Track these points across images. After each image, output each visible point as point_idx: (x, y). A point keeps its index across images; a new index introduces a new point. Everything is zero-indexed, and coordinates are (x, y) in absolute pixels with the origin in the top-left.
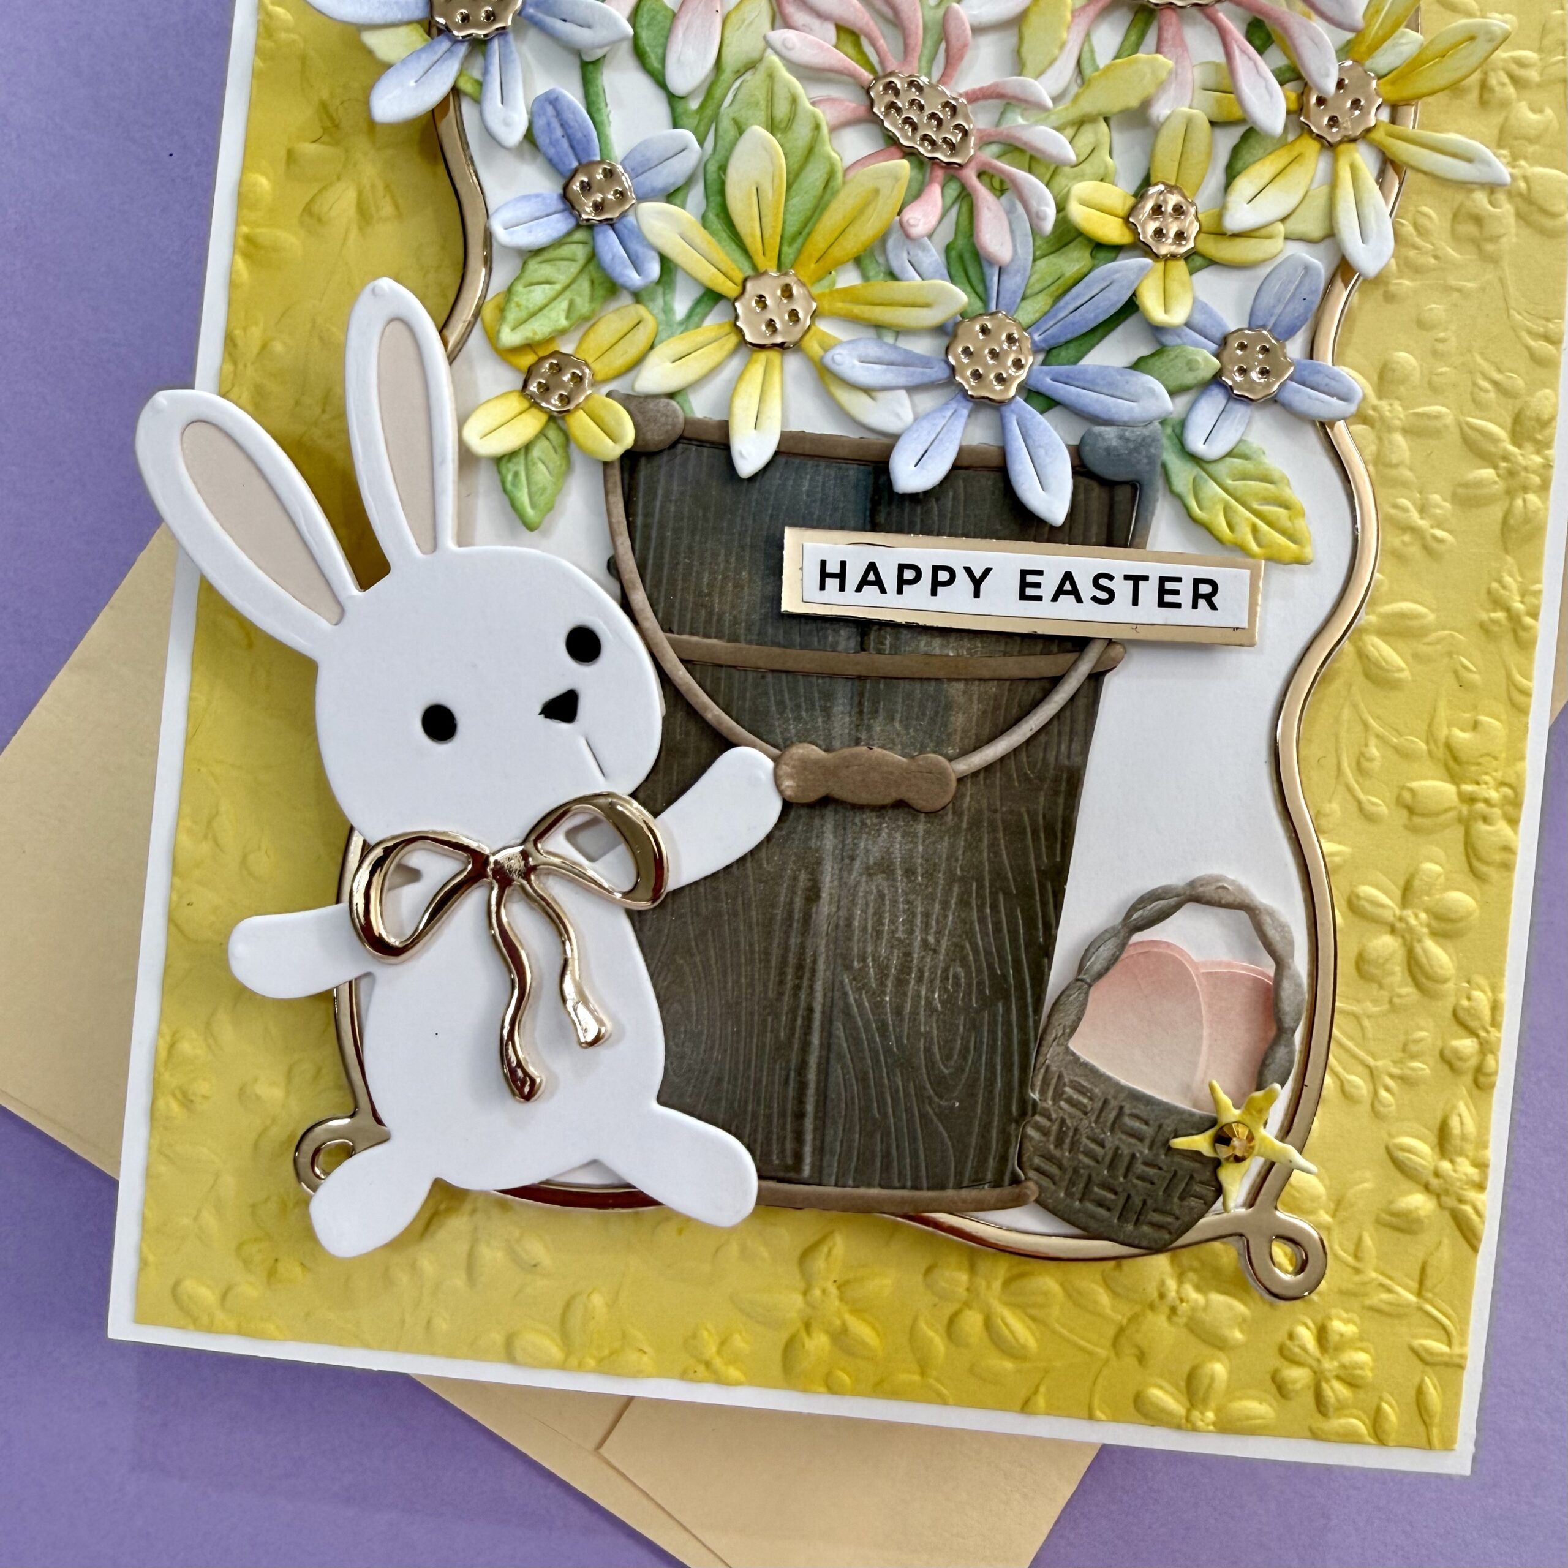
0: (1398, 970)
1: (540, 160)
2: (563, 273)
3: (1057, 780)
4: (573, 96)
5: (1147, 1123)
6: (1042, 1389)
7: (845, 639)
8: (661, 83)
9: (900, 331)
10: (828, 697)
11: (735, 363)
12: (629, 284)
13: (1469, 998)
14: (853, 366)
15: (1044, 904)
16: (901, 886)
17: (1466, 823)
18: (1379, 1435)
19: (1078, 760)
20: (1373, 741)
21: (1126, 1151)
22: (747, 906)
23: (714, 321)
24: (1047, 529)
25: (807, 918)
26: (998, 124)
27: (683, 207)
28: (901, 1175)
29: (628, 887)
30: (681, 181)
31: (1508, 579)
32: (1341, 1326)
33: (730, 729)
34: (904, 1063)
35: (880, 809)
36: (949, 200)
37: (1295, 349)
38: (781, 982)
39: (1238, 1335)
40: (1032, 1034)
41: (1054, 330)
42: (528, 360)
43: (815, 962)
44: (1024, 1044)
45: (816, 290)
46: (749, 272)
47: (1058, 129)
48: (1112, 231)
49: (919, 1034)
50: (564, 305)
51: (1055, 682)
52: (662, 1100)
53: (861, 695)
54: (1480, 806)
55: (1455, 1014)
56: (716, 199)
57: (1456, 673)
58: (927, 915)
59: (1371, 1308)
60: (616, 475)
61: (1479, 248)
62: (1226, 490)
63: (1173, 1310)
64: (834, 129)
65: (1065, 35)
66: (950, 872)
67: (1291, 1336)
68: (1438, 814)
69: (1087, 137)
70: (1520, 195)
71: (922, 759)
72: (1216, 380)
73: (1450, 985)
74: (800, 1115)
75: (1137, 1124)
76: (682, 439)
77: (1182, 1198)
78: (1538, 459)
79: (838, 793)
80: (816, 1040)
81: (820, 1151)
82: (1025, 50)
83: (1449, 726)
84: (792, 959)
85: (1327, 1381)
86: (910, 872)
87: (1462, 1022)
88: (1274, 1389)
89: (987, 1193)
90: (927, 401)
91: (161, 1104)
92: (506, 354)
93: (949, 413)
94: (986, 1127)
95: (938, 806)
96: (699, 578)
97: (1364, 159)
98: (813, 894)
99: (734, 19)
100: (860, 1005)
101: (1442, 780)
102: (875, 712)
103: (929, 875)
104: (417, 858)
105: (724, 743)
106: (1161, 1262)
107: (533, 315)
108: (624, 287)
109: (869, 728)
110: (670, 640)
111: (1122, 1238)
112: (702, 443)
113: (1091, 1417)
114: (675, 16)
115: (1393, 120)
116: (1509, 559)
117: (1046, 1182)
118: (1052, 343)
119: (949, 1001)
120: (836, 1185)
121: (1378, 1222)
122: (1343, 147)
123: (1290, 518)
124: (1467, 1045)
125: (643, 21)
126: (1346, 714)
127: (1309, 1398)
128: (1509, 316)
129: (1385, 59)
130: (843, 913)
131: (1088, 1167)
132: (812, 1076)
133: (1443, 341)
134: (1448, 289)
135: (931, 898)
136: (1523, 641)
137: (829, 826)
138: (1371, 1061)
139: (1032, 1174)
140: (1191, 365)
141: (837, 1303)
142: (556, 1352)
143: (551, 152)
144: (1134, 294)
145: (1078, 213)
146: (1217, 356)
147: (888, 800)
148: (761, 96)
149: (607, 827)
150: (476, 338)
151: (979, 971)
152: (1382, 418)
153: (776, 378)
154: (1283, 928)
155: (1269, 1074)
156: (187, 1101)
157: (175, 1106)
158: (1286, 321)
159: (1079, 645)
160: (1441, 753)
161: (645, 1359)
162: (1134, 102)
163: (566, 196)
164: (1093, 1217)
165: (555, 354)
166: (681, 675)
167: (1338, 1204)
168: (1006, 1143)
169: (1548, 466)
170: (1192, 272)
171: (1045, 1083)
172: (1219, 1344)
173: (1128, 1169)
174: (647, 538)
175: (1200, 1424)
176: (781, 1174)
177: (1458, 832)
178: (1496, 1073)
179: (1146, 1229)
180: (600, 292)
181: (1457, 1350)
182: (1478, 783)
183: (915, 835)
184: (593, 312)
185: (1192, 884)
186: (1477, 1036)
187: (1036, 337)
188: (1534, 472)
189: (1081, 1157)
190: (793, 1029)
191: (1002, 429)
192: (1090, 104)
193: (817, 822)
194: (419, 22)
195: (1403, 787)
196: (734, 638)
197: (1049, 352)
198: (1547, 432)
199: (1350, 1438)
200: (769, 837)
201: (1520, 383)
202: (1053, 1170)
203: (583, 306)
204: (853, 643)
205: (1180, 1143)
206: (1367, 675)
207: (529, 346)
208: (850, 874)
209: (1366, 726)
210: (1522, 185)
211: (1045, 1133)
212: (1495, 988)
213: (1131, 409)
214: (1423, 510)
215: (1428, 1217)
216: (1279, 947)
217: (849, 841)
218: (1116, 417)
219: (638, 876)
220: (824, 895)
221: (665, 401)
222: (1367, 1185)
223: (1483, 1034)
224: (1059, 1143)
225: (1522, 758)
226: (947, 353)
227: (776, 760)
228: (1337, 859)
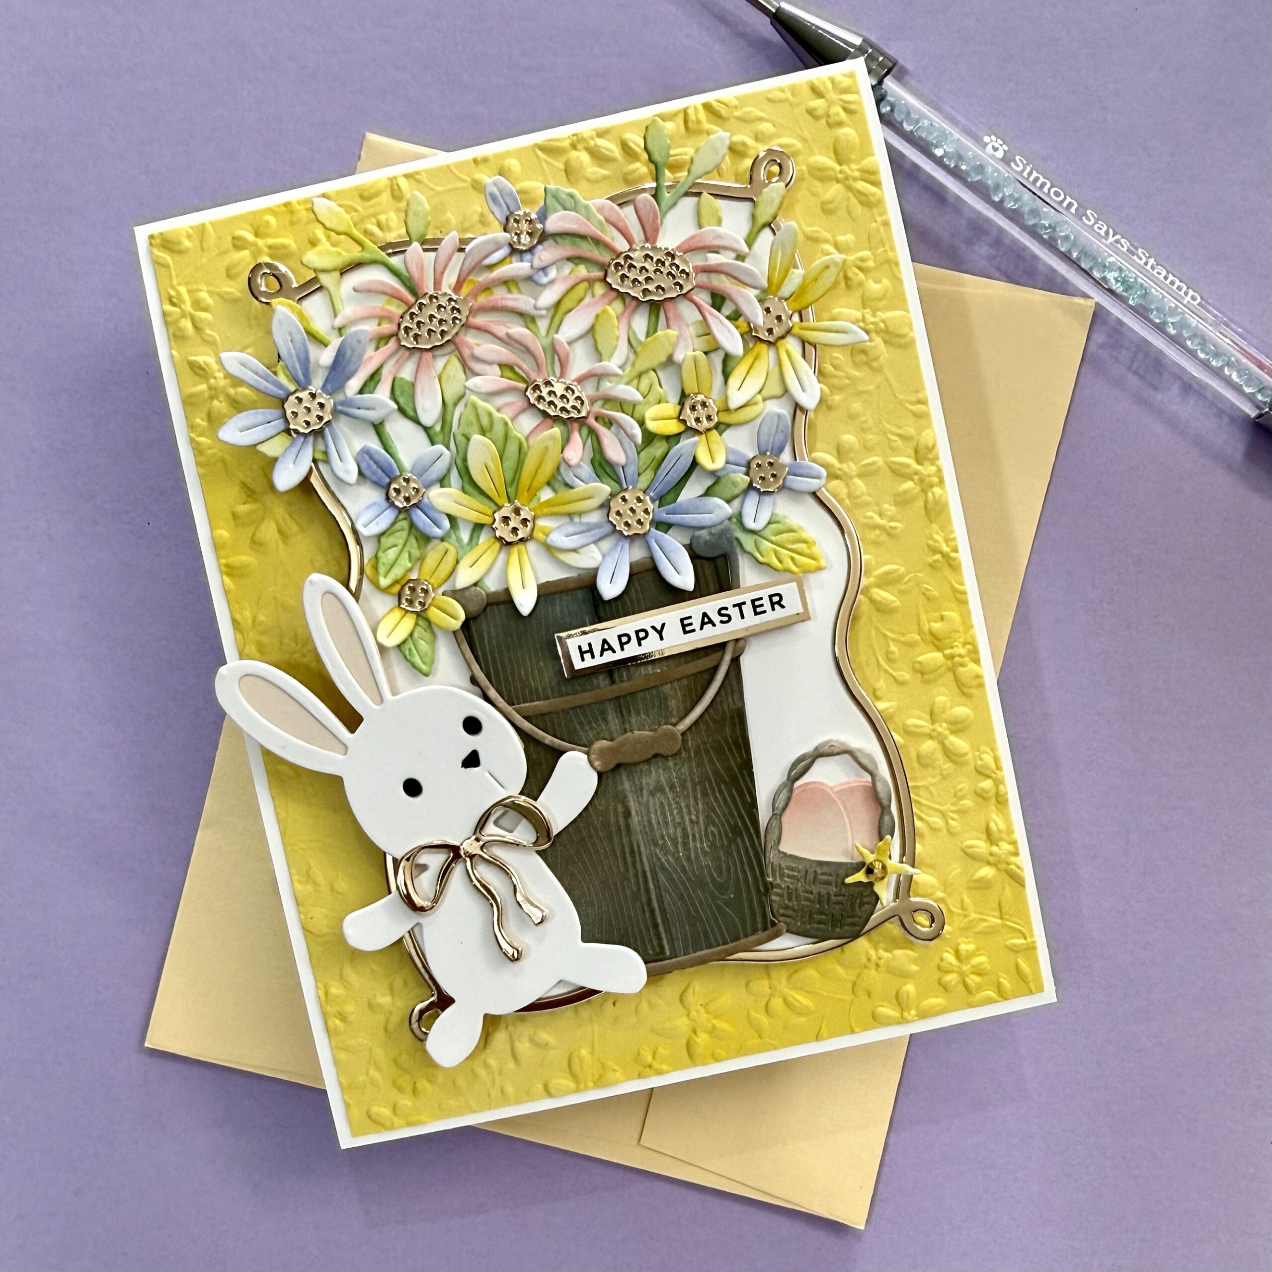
0: (940, 756)
1: (368, 483)
2: (400, 537)
3: (732, 717)
4: (375, 445)
5: (830, 875)
6: (824, 1025)
7: (602, 680)
8: (416, 421)
9: (580, 514)
10: (603, 713)
11: (502, 556)
12: (436, 535)
13: (981, 759)
14: (562, 541)
15: (745, 782)
16: (670, 796)
17: (953, 670)
18: (1003, 995)
19: (739, 704)
20: (891, 644)
21: (824, 892)
22: (596, 831)
23: (484, 538)
24: (687, 594)
25: (628, 826)
26: (598, 389)
27: (450, 487)
28: (716, 940)
29: (534, 840)
30: (445, 472)
31: (936, 537)
32: (966, 947)
33: (559, 745)
34: (700, 883)
35: (648, 761)
36: (584, 437)
37: (786, 457)
38: (625, 863)
39: (914, 968)
40: (759, 850)
41: (660, 487)
42: (397, 588)
43: (639, 847)
44: (757, 855)
45: (532, 505)
46: (495, 508)
47: (627, 384)
48: (673, 427)
49: (702, 868)
50: (407, 555)
51: (716, 669)
52: (585, 939)
53: (620, 706)
54: (957, 659)
55: (976, 770)
56: (466, 477)
57: (924, 594)
58: (688, 806)
59: (979, 933)
60: (461, 635)
61: (870, 366)
62: (772, 542)
63: (877, 965)
64: (513, 419)
65: (617, 332)
66: (692, 780)
67: (942, 960)
68: (936, 670)
69: (645, 383)
70: (882, 330)
71: (659, 731)
72: (750, 487)
73: (970, 756)
74: (656, 926)
75: (826, 877)
76: (488, 604)
77: (860, 907)
78: (934, 468)
79: (623, 760)
80: (651, 886)
81: (671, 940)
82: (600, 348)
83: (929, 622)
84: (627, 850)
85: (967, 976)
86: (672, 787)
87: (982, 773)
88: (942, 989)
89: (761, 935)
90: (606, 545)
91: (330, 1023)
92: (385, 591)
93: (619, 549)
94: (751, 902)
95: (675, 751)
96: (519, 674)
97: (792, 345)
98: (627, 814)
99: (444, 377)
100: (668, 861)
101: (933, 651)
102: (629, 712)
103: (683, 786)
104: (423, 859)
105: (559, 753)
106: (862, 943)
107: (392, 566)
108: (435, 538)
109: (629, 722)
110: (514, 709)
111: (836, 936)
112: (498, 604)
113: (853, 1032)
114: (413, 385)
115: (801, 321)
116: (934, 526)
117: (789, 920)
118: (661, 494)
119: (712, 845)
120: (685, 955)
121: (969, 888)
122: (780, 343)
123: (809, 548)
124: (987, 784)
125: (398, 393)
126: (873, 633)
127: (961, 987)
128: (896, 397)
129: (786, 290)
130: (645, 819)
131: (807, 906)
132: (655, 904)
133: (865, 422)
134: (860, 394)
135: (687, 797)
136: (953, 566)
137: (624, 778)
138: (941, 808)
139: (781, 919)
140: (735, 484)
141: (706, 1015)
142: (571, 1085)
143: (374, 478)
144: (694, 457)
145: (651, 426)
146: (747, 474)
147: (650, 756)
148: (472, 418)
149: (512, 814)
150: (366, 586)
151: (723, 826)
152: (845, 473)
153: (525, 557)
154: (869, 757)
155: (884, 831)
156: (343, 1017)
157: (337, 1022)
158: (777, 443)
159: (722, 646)
160: (928, 637)
161: (618, 1074)
162: (663, 358)
163: (388, 498)
164: (819, 929)
165: (410, 581)
166: (526, 725)
167: (945, 885)
168: (763, 908)
169: (939, 470)
170: (721, 434)
171: (773, 871)
172: (906, 976)
173: (828, 900)
174: (486, 661)
175: (909, 1018)
176: (655, 958)
177: (950, 676)
178: (1006, 793)
179: (846, 928)
180: (422, 542)
181: (1029, 940)
182: (952, 648)
183: (669, 768)
184: (422, 553)
185: (816, 749)
186: (990, 777)
187: (652, 494)
188: (933, 476)
189: (803, 903)
190: (638, 884)
191: (649, 548)
192: (640, 366)
193: (618, 777)
194: (283, 431)
195: (914, 662)
196: (547, 698)
197: (661, 500)
198: (934, 453)
199: (989, 1001)
200: (596, 793)
201: (912, 431)
202: (790, 912)
203: (416, 553)
204: (607, 681)
205: (849, 880)
206: (878, 610)
207: (396, 582)
208: (642, 797)
209: (885, 636)
210: (882, 325)
211: (782, 896)
212: (993, 750)
213: (711, 518)
214: (881, 515)
215: (994, 877)
216: (870, 766)
217: (637, 782)
218: (704, 524)
219: (537, 833)
220: (633, 812)
221: (473, 588)
222: (958, 871)
223: (994, 775)
224: (790, 899)
225: (972, 627)
226: (608, 516)
227: (588, 753)
228: (891, 710)
